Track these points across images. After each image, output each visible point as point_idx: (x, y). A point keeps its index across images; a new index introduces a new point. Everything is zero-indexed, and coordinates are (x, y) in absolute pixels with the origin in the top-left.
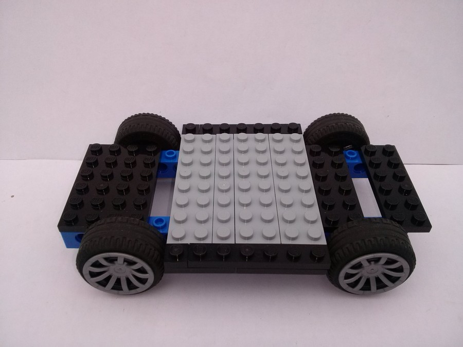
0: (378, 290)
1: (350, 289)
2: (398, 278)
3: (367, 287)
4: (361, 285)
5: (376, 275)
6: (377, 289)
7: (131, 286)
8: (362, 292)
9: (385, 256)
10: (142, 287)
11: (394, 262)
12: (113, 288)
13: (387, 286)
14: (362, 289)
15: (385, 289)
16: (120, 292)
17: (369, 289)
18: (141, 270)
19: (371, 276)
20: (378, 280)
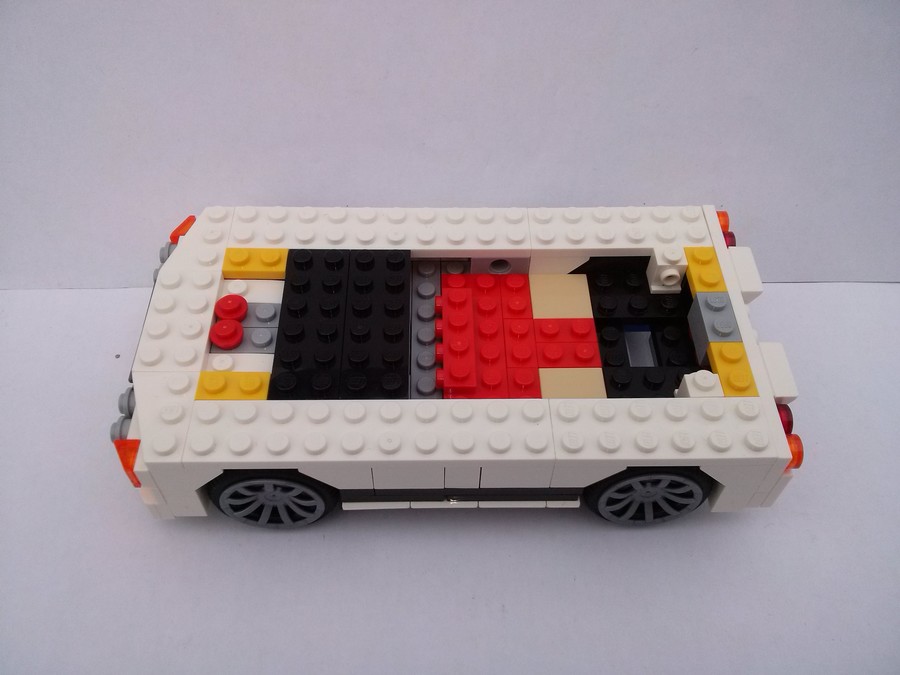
1: (614, 518)
2: (684, 506)
3: (640, 516)
4: (631, 512)
5: (652, 500)
6: (655, 517)
7: (294, 517)
8: (633, 521)
10: (311, 517)
12: (270, 521)
13: (668, 514)
14: (633, 518)
15: (666, 518)
16: (280, 525)
17: (643, 518)
18: (304, 496)
19: (646, 500)
20: (656, 507)
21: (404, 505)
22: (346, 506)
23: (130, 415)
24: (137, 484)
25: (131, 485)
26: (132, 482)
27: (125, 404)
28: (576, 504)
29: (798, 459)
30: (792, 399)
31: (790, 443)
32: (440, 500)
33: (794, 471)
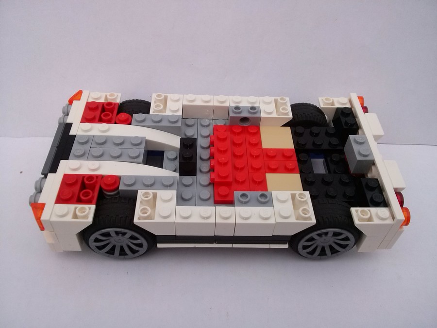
0: (333, 255)
1: (309, 256)
2: (347, 246)
3: (323, 253)
4: (318, 252)
5: (328, 244)
6: (332, 253)
8: (320, 257)
9: (331, 231)
11: (340, 234)
13: (339, 251)
14: (320, 255)
15: (338, 253)
17: (325, 254)
19: (324, 245)
20: (331, 247)
21: (192, 245)
22: (159, 246)
23: (41, 192)
24: (42, 229)
25: (39, 229)
26: (40, 227)
27: (38, 187)
28: (286, 246)
29: (407, 221)
30: (403, 189)
31: (403, 212)
32: (212, 243)
33: (404, 227)
